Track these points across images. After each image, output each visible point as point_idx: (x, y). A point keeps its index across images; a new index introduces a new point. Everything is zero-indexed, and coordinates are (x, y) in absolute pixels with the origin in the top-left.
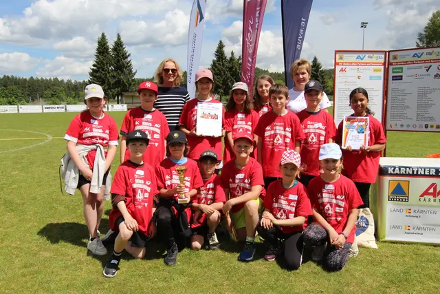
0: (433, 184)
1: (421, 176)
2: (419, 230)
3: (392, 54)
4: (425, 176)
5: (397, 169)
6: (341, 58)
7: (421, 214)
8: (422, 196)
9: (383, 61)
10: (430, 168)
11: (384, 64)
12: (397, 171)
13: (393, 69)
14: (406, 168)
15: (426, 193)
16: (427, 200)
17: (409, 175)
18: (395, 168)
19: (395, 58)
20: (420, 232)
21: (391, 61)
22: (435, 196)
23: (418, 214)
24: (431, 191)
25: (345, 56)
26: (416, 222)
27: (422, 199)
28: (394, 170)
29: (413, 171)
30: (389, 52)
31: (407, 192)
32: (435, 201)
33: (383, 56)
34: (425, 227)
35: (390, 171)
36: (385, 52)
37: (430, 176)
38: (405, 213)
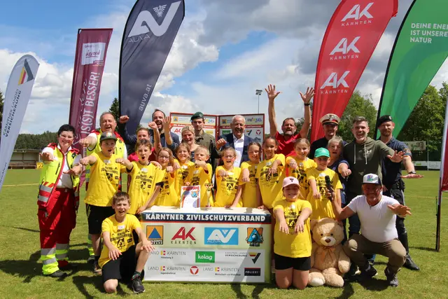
0: (182, 228)
1: (172, 221)
2: (172, 269)
3: (221, 118)
4: (175, 221)
5: (153, 215)
6: (176, 120)
7: (173, 256)
8: (174, 238)
9: (214, 124)
10: (179, 214)
11: (215, 127)
12: (153, 217)
13: (223, 131)
14: (160, 214)
15: (177, 236)
16: (178, 242)
17: (163, 221)
18: (151, 214)
19: (224, 122)
20: (173, 271)
21: (221, 125)
22: (184, 239)
23: (171, 256)
24: (181, 234)
25: (179, 118)
26: (170, 263)
27: (174, 241)
28: (150, 217)
29: (166, 217)
30: (219, 116)
31: (161, 236)
32: (184, 242)
33: (214, 120)
34: (177, 267)
35: (148, 217)
36: (216, 116)
37: (179, 221)
38: (160, 255)
